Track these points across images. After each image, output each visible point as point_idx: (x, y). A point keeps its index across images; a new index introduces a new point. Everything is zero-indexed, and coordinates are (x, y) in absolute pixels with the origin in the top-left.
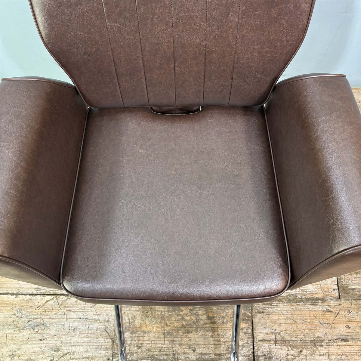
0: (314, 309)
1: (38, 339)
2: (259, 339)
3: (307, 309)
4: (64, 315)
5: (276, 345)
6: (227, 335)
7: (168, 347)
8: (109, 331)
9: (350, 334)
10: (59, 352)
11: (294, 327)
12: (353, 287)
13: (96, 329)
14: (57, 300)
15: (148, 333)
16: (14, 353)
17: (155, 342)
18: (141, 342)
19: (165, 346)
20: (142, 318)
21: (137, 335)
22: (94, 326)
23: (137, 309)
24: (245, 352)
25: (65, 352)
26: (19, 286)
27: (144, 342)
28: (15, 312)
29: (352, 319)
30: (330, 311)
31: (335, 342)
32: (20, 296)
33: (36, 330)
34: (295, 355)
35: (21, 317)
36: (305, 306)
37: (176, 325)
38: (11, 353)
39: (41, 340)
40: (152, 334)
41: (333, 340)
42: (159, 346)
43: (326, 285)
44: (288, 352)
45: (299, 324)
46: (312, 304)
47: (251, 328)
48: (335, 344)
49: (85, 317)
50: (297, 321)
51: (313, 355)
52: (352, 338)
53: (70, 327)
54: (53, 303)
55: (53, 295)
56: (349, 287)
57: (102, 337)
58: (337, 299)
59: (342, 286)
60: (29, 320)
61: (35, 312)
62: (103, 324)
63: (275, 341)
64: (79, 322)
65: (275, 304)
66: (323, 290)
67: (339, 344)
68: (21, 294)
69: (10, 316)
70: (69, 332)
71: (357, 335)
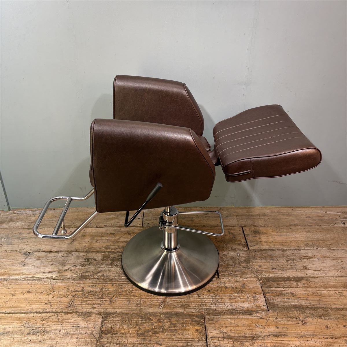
0: (251, 317)
1: (38, 341)
2: (211, 336)
3: (246, 318)
4: (61, 325)
5: (224, 340)
6: (187, 334)
7: (141, 343)
8: (95, 334)
9: (279, 332)
11: (237, 328)
12: (277, 303)
13: (85, 333)
14: (57, 316)
15: (126, 334)
17: (130, 340)
18: (119, 340)
19: (139, 342)
20: (121, 325)
21: (117, 335)
22: (84, 331)
23: (118, 320)
24: (201, 345)
26: (30, 308)
27: (121, 340)
28: (23, 324)
29: (279, 322)
30: (263, 318)
31: (268, 337)
32: (30, 314)
33: (38, 335)
34: (239, 345)
35: (28, 327)
36: (244, 316)
37: (147, 329)
39: (40, 341)
40: (128, 335)
41: (267, 336)
42: (133, 342)
43: (257, 303)
44: (233, 344)
45: (241, 326)
46: (249, 314)
47: (205, 329)
48: (269, 338)
49: (77, 326)
50: (238, 325)
51: (253, 346)
52: (281, 334)
53: (65, 332)
54: (54, 318)
55: (54, 313)
56: (274, 304)
57: (89, 338)
58: (267, 311)
59: (269, 303)
60: (33, 328)
61: (39, 324)
62: (91, 330)
63: (223, 337)
64: (72, 329)
65: (222, 314)
66: (256, 306)
67: (272, 338)
68: (30, 313)
69: (19, 327)
70: (63, 336)
71: (284, 332)
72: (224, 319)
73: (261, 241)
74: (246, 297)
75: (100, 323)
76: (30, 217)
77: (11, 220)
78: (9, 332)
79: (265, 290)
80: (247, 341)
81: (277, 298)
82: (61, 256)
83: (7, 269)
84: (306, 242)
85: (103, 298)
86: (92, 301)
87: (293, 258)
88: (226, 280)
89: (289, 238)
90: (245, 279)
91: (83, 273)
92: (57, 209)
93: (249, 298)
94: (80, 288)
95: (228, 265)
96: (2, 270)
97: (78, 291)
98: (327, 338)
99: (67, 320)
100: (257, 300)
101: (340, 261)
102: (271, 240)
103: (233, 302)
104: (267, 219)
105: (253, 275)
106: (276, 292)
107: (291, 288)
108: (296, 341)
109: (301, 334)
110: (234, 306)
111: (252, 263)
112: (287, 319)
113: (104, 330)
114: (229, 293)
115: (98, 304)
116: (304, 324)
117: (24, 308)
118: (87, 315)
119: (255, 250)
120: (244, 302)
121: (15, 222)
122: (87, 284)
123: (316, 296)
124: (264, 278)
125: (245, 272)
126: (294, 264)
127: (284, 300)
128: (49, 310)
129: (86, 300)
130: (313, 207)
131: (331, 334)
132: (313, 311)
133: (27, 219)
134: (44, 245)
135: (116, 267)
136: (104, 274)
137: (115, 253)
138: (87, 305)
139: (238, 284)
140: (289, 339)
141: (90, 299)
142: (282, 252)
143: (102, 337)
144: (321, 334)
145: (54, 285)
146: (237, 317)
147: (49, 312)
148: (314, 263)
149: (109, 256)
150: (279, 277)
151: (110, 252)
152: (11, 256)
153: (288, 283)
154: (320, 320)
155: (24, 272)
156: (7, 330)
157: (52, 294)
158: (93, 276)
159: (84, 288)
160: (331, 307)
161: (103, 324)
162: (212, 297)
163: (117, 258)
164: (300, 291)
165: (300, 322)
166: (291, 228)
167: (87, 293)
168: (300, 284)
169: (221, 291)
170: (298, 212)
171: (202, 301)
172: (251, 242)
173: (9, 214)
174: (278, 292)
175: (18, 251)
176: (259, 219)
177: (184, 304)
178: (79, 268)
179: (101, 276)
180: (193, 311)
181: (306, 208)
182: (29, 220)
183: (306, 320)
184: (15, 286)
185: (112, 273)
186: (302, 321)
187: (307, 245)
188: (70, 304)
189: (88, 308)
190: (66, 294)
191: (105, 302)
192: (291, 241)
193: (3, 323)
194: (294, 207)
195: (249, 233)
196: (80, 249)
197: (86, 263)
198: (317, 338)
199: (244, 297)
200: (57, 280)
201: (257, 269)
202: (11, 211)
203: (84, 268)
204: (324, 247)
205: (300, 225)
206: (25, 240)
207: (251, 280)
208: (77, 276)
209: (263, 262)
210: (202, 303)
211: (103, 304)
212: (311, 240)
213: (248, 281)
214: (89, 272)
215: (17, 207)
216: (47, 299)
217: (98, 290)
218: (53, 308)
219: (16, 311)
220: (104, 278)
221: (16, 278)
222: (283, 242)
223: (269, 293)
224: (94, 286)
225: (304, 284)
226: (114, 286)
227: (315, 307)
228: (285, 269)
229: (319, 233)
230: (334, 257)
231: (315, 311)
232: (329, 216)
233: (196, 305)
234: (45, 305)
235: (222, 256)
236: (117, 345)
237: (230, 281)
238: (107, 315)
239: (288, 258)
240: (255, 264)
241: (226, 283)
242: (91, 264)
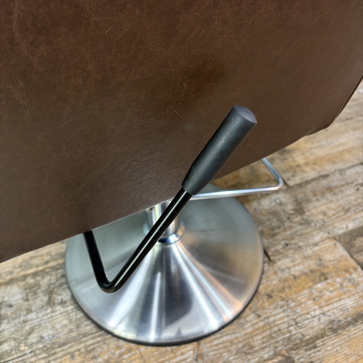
36: (358, 329)
65: (319, 342)
72: (330, 352)
73: (298, 166)
74: (338, 286)
79: (358, 258)
88: (285, 260)
89: (335, 147)
90: (316, 248)
93: (345, 284)
95: (273, 229)
100: (358, 284)
102: (312, 158)
103: (323, 304)
105: (323, 234)
111: (309, 211)
114: (305, 286)
119: (298, 184)
120: (341, 298)
124: (343, 234)
125: (307, 233)
135: (64, 307)
136: (44, 335)
137: (48, 274)
139: (309, 261)
142: (340, 175)
146: (349, 336)
151: (35, 274)
158: (20, 351)
162: (282, 307)
163: (57, 284)
169: (290, 287)
171: (268, 324)
172: (285, 172)
177: (240, 345)
179: (37, 343)
180: (266, 356)
185: (59, 327)
192: (341, 153)
199: (335, 287)
201: (322, 219)
207: (326, 245)
209: (324, 204)
210: (271, 328)
213: (323, 250)
220: (45, 344)
222: (330, 156)
226: (77, 358)
233: (265, 339)
235: (254, 213)
237: (294, 261)
239: (355, 183)
240: (314, 211)
241: (289, 268)
242: (4, 319)
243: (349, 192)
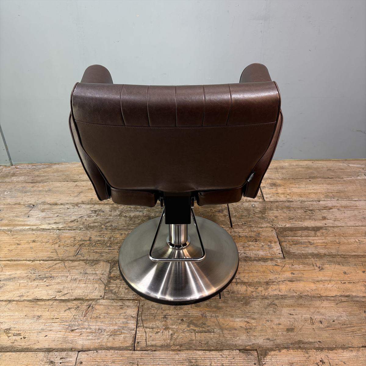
0: (265, 264)
1: (45, 285)
3: (260, 265)
4: (69, 271)
5: (237, 285)
8: (103, 280)
9: (295, 277)
10: (61, 293)
11: (251, 274)
12: (294, 251)
13: (93, 279)
14: (64, 263)
16: (24, 294)
22: (91, 278)
25: (66, 292)
26: (36, 256)
28: (29, 270)
29: (295, 269)
30: (278, 265)
31: (284, 282)
33: (44, 280)
34: (252, 290)
35: (34, 273)
36: (258, 263)
38: (21, 294)
39: (47, 286)
41: (282, 281)
43: (273, 251)
44: (247, 289)
45: (254, 273)
46: (263, 262)
48: (283, 283)
49: (84, 272)
50: (252, 271)
51: (267, 290)
52: (297, 280)
53: (72, 278)
54: (61, 265)
55: (61, 261)
56: (291, 251)
57: (97, 284)
58: (282, 259)
59: (285, 251)
60: (40, 274)
61: (45, 270)
62: (99, 276)
63: (236, 283)
64: (80, 275)
66: (271, 254)
67: (287, 283)
68: (37, 261)
69: (25, 273)
70: (70, 281)
71: (300, 278)
73: (278, 193)
74: (261, 245)
75: (108, 270)
76: (34, 172)
77: (14, 175)
78: (15, 278)
79: (281, 239)
80: (261, 286)
81: (294, 247)
82: (67, 208)
83: (11, 220)
84: (326, 193)
85: (111, 247)
86: (100, 249)
87: (312, 209)
88: (239, 229)
89: (308, 190)
90: (260, 229)
91: (90, 224)
92: (62, 164)
93: (264, 246)
94: (87, 237)
95: (242, 216)
96: (6, 222)
97: (85, 241)
98: (345, 283)
99: (74, 267)
100: (272, 248)
101: (361, 211)
102: (289, 191)
103: (247, 250)
104: (284, 172)
105: (269, 225)
106: (292, 241)
107: (309, 237)
108: (312, 286)
109: (317, 279)
110: (248, 254)
111: (268, 214)
112: (304, 265)
113: (113, 276)
114: (243, 241)
115: (106, 252)
116: (321, 270)
117: (30, 256)
118: (94, 262)
119: (271, 201)
120: (259, 250)
121: (18, 177)
122: (95, 234)
123: (335, 244)
124: (280, 227)
125: (260, 222)
126: (313, 215)
127: (301, 248)
128: (56, 258)
129: (94, 249)
130: (335, 160)
131: (349, 279)
132: (331, 258)
133: (30, 174)
134: (49, 198)
135: (125, 218)
136: (113, 225)
138: (94, 254)
139: (252, 233)
140: (305, 284)
141: (98, 248)
142: (300, 203)
143: (111, 282)
144: (338, 279)
145: (60, 235)
146: (251, 264)
147: (55, 260)
148: (334, 213)
149: (118, 208)
150: (297, 227)
152: (15, 208)
153: (305, 233)
154: (337, 266)
155: (28, 223)
156: (13, 276)
157: (58, 243)
158: (101, 227)
159: (91, 238)
160: (350, 254)
161: (111, 271)
163: (126, 210)
164: (318, 240)
165: (316, 268)
166: (310, 181)
167: (95, 242)
168: (318, 234)
170: (318, 165)
172: (266, 194)
173: (11, 169)
174: (294, 241)
175: (22, 203)
176: (276, 172)
178: (86, 219)
179: (109, 226)
181: (327, 161)
182: (33, 174)
183: (323, 266)
184: (20, 236)
185: (120, 224)
186: (319, 268)
187: (327, 196)
188: (77, 252)
189: (96, 257)
190: (72, 244)
191: (113, 250)
192: (310, 193)
193: (8, 270)
194: (314, 161)
195: (265, 186)
196: (87, 201)
197: (93, 215)
198: (334, 283)
199: (259, 246)
200: (63, 231)
201: (273, 219)
202: (13, 166)
203: (91, 219)
204: (345, 199)
205: (320, 178)
206: (29, 194)
207: (267, 229)
208: (83, 227)
209: (280, 213)
211: (112, 252)
212: (331, 191)
213: (264, 231)
214: (97, 222)
215: (19, 163)
216: (53, 248)
217: (106, 240)
218: (59, 256)
219: (22, 259)
220: (112, 228)
221: (21, 229)
222: (302, 193)
223: (285, 241)
224: (102, 236)
225: (323, 233)
226: (123, 235)
227: (332, 255)
228: (302, 219)
229: (340, 185)
230: (356, 207)
231: (333, 258)
232: (352, 169)
234: (51, 253)
235: (236, 208)
236: (126, 289)
237: (244, 231)
238: (115, 263)
239: (307, 208)
240: (271, 215)
241: (239, 233)
242: (99, 215)
243: (299, 211)
